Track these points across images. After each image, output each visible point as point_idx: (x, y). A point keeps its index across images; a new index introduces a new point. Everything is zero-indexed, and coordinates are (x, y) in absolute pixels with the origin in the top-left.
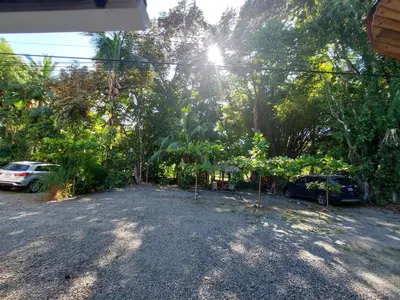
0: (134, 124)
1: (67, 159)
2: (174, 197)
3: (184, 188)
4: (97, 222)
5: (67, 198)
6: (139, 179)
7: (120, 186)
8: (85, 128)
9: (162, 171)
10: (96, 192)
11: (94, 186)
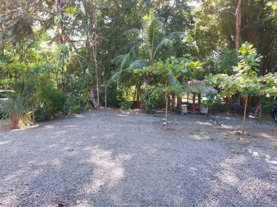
0: (84, 38)
1: (23, 85)
2: (140, 123)
3: (148, 113)
4: (69, 150)
5: (29, 127)
6: (97, 103)
7: (79, 111)
8: (29, 46)
9: (121, 93)
10: (55, 118)
11: (53, 112)
